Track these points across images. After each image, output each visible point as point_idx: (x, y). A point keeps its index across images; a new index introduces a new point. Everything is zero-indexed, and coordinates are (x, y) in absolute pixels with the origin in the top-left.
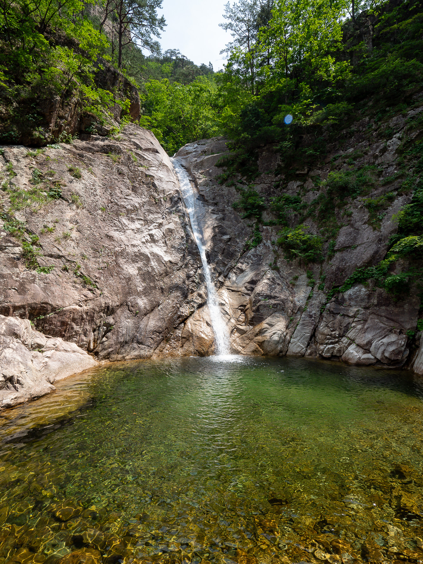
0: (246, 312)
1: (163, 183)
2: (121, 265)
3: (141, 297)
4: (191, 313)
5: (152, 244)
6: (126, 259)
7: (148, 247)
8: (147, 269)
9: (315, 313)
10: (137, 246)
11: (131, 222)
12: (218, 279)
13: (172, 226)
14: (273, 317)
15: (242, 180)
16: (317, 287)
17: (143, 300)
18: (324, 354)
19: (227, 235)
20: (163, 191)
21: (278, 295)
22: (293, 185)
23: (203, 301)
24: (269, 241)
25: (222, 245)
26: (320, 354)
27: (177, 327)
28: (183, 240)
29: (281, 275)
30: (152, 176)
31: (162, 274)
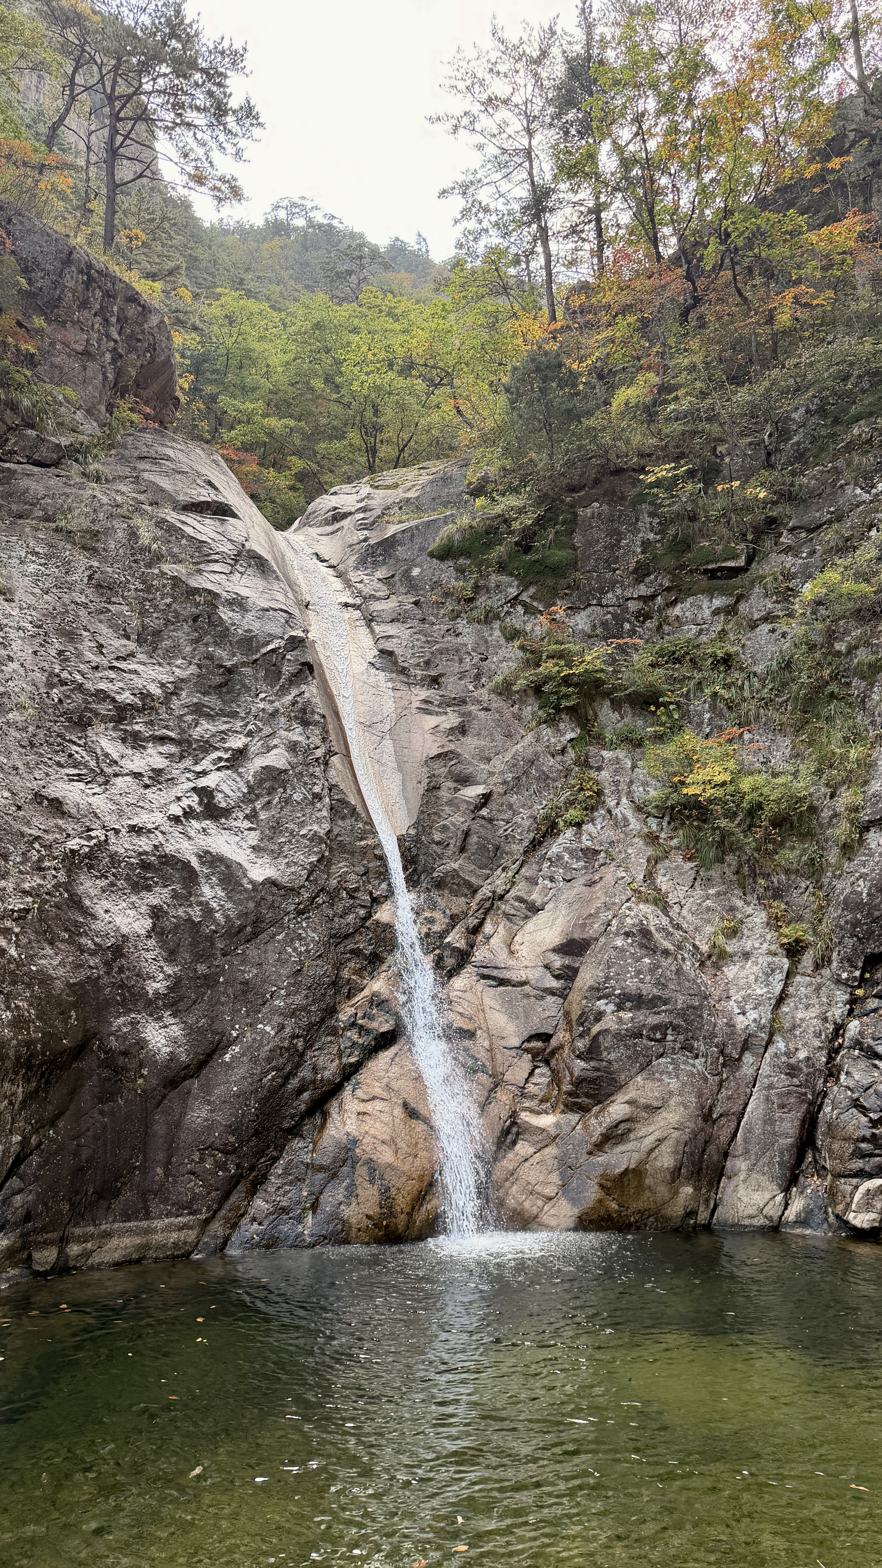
0: (553, 1062)
1: (249, 616)
2: (87, 903)
3: (160, 1019)
4: (349, 1072)
5: (208, 822)
6: (106, 878)
7: (192, 833)
8: (185, 912)
9: (808, 1059)
10: (149, 831)
11: (133, 748)
12: (447, 940)
13: (278, 758)
14: (651, 1077)
15: (525, 597)
16: (807, 960)
17: (166, 1027)
18: (852, 1215)
19: (478, 783)
20: (248, 643)
21: (666, 994)
22: (700, 607)
23: (392, 1022)
24: (624, 800)
25: (458, 820)
26: (838, 1217)
27: (294, 1127)
28: (318, 805)
29: (672, 920)
30: (210, 592)
31: (241, 929)
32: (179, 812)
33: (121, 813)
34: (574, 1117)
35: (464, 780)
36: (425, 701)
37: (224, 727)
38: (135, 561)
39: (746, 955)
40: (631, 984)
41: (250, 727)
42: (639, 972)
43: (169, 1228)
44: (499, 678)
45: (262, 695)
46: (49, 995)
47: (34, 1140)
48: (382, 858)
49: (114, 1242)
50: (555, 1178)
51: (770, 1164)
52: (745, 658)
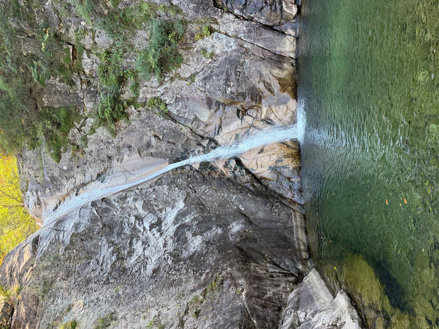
0: (246, 108)
1: (82, 221)
2: (191, 254)
3: (230, 229)
4: (248, 172)
5: (163, 224)
6: (182, 251)
7: (167, 228)
8: (195, 226)
9: (246, 26)
10: (166, 241)
11: (134, 253)
12: (206, 146)
13: (139, 205)
14: (251, 76)
15: (78, 126)
16: (215, 26)
17: (233, 227)
18: (293, 13)
19: (150, 140)
20: (93, 220)
21: (225, 71)
22: (86, 63)
23: (233, 160)
24: (158, 90)
25: (164, 146)
26: (294, 19)
27: (265, 187)
28: (157, 190)
29: (201, 71)
30: (72, 236)
31: (201, 209)
32: (159, 233)
33: (159, 251)
34: (263, 101)
35: (149, 145)
36: (118, 160)
37: (126, 224)
38: (58, 265)
39: (213, 46)
40: (221, 82)
41: (127, 216)
42: (218, 80)
43: (296, 221)
44: (110, 135)
45: (114, 213)
46: (222, 258)
47: (268, 260)
48: (177, 169)
49: (300, 236)
50: (281, 106)
51: (278, 39)
52: (108, 47)
